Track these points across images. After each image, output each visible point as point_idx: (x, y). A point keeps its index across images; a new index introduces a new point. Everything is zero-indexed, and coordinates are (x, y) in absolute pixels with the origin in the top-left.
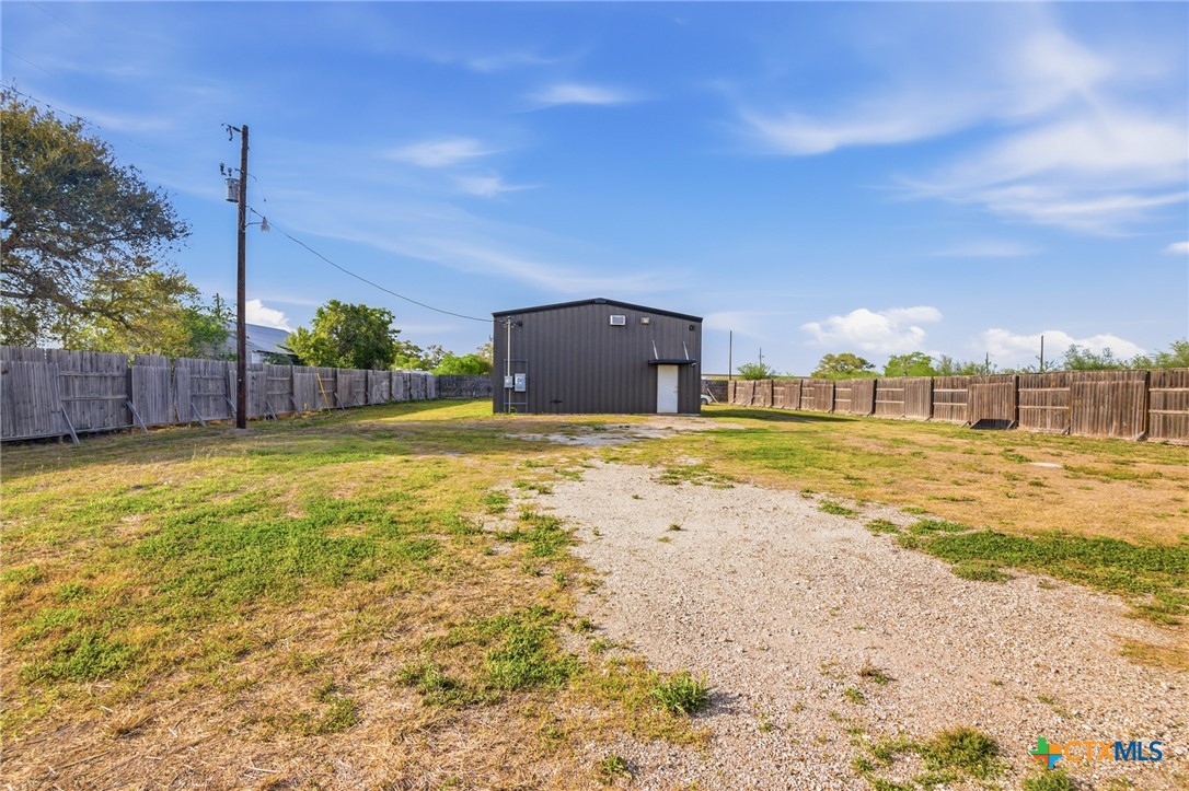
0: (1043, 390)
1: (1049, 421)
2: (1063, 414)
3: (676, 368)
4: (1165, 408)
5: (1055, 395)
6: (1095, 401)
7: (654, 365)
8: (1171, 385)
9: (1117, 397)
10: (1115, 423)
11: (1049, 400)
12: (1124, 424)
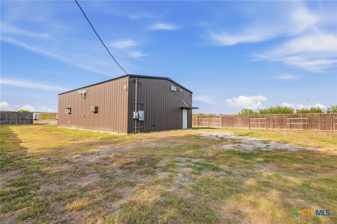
0: (257, 119)
1: (259, 126)
2: (263, 124)
3: (186, 110)
4: (290, 122)
5: (261, 120)
6: (273, 121)
7: (182, 108)
8: (292, 118)
9: (279, 120)
10: (279, 126)
11: (259, 121)
12: (282, 126)
